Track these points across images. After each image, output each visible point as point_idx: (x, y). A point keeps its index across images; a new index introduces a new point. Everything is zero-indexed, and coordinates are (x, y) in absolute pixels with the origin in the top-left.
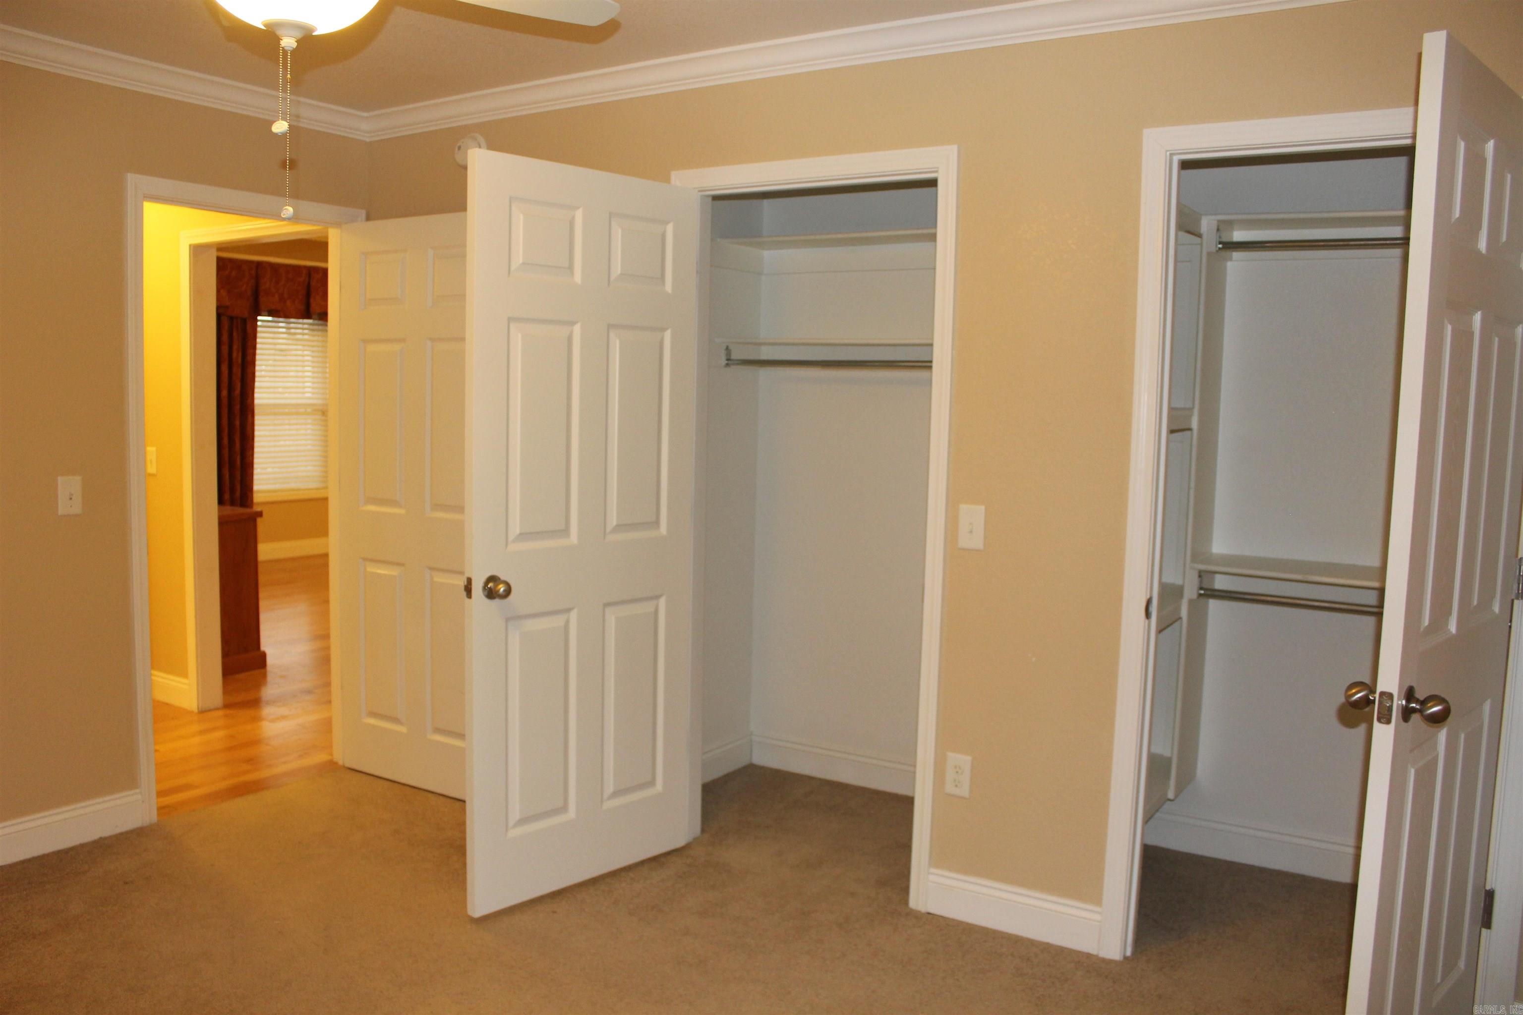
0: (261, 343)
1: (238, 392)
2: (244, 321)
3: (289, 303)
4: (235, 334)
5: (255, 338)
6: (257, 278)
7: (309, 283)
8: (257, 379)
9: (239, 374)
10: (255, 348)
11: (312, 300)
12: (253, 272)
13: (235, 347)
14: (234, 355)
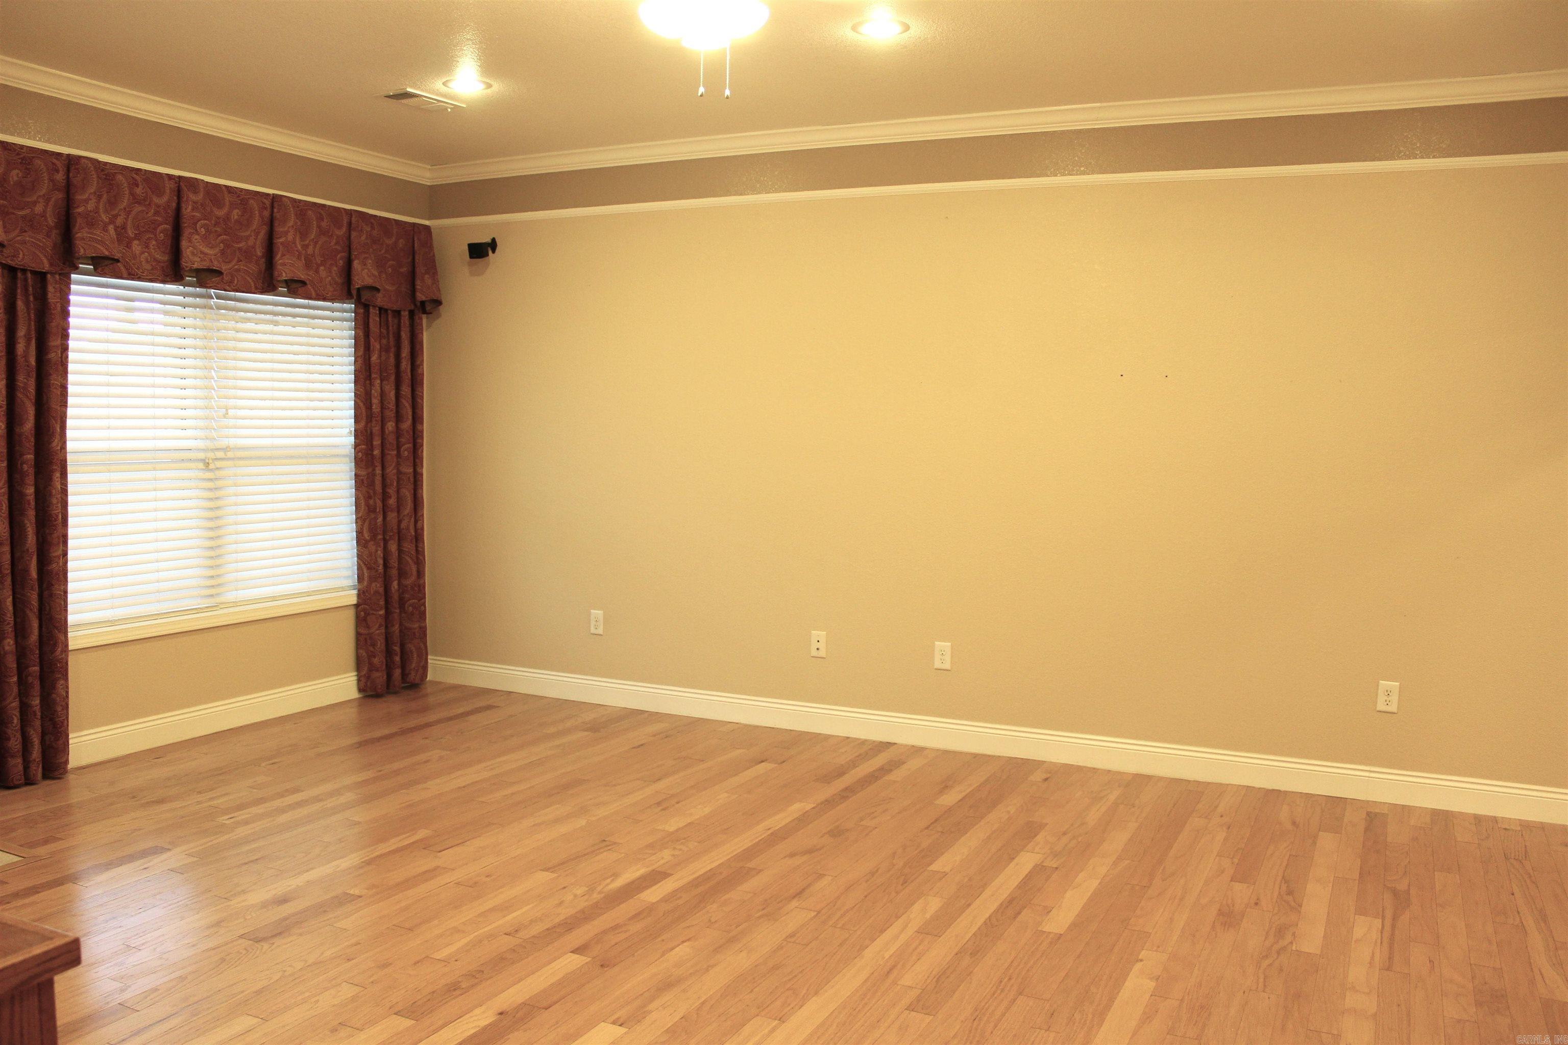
0: (77, 328)
1: (29, 425)
2: (41, 277)
3: (136, 247)
4: (20, 304)
5: (66, 314)
6: (68, 189)
7: (178, 210)
8: (71, 400)
9: (32, 389)
10: (65, 336)
11: (184, 243)
12: (60, 177)
13: (21, 332)
14: (20, 348)
